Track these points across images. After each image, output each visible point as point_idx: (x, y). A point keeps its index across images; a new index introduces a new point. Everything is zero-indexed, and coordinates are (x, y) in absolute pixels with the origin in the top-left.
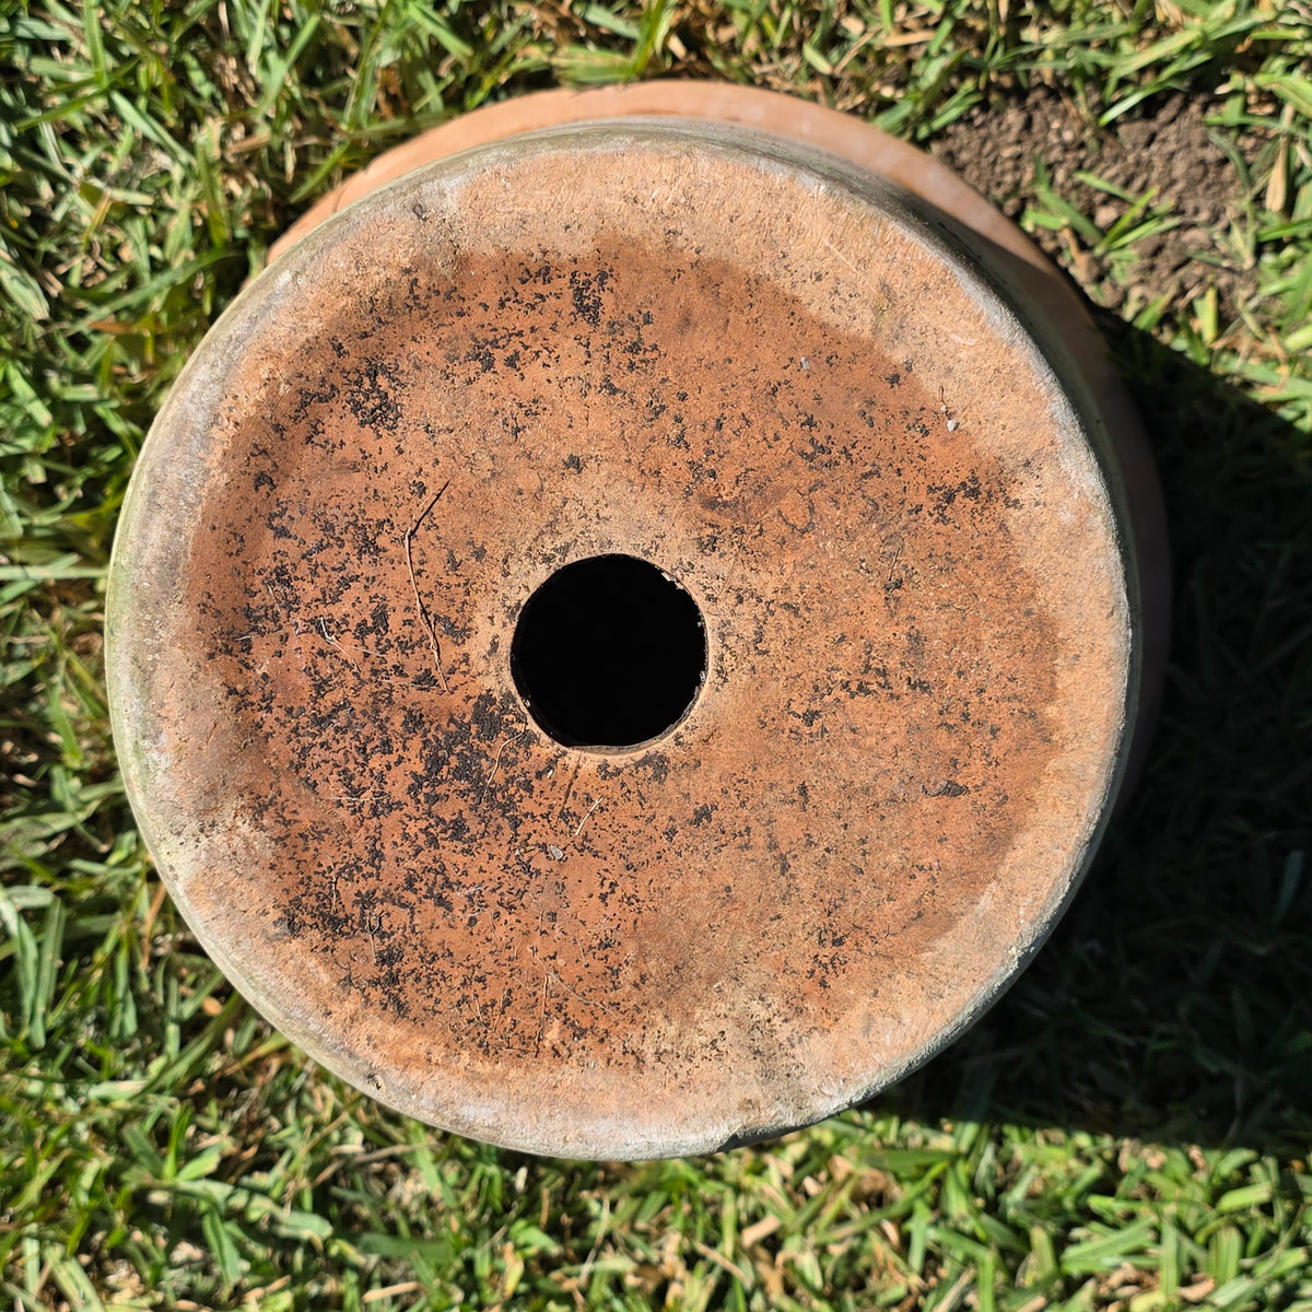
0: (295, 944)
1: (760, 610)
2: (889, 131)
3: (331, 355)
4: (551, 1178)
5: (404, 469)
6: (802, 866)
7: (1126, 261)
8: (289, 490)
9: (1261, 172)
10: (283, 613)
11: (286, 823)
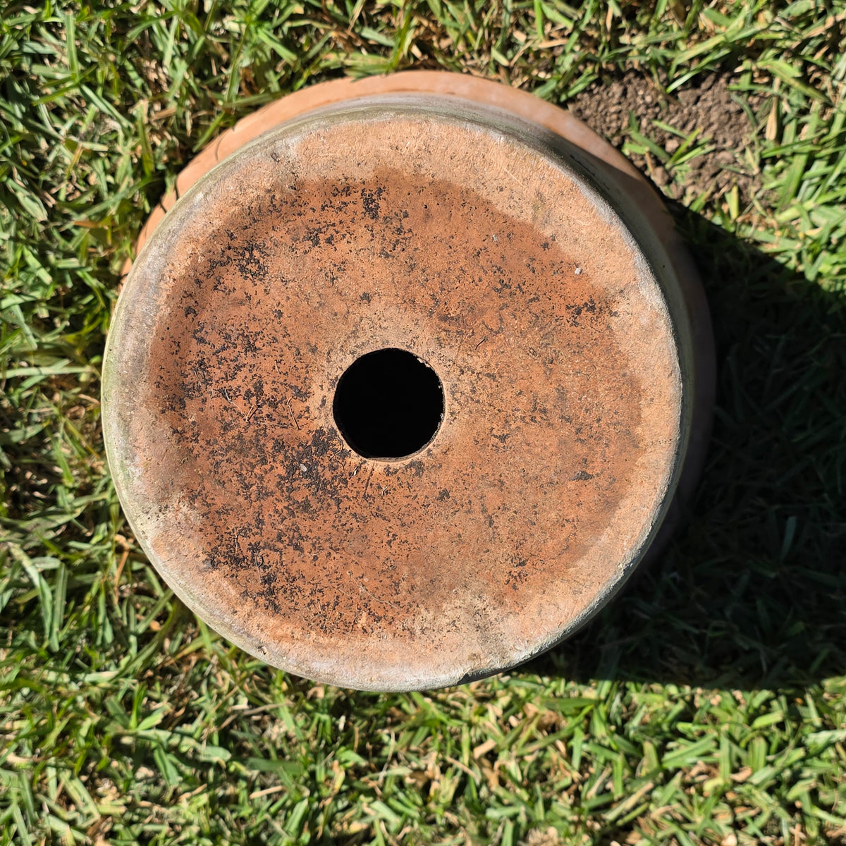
0: (216, 573)
1: (474, 377)
2: (543, 98)
3: (226, 239)
4: (359, 722)
5: (270, 303)
6: (501, 521)
7: (684, 170)
8: (205, 316)
9: (762, 117)
10: (203, 387)
11: (209, 505)
